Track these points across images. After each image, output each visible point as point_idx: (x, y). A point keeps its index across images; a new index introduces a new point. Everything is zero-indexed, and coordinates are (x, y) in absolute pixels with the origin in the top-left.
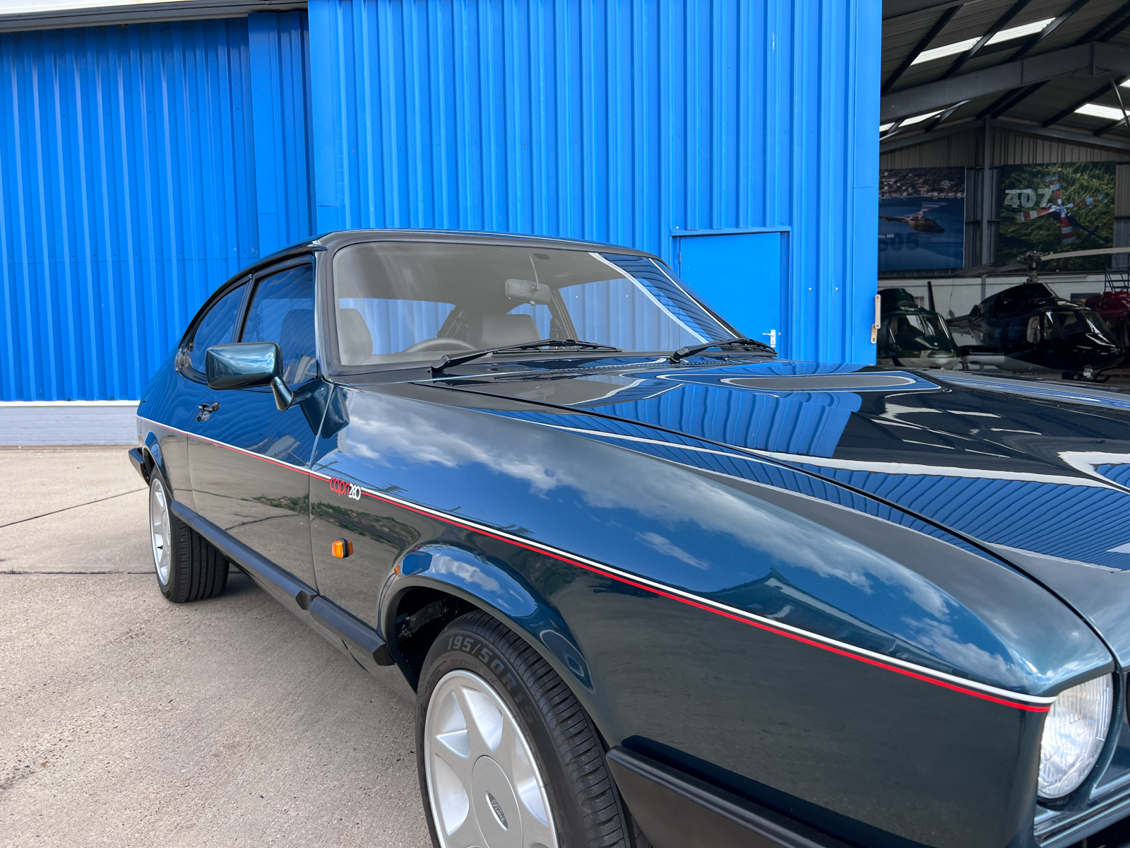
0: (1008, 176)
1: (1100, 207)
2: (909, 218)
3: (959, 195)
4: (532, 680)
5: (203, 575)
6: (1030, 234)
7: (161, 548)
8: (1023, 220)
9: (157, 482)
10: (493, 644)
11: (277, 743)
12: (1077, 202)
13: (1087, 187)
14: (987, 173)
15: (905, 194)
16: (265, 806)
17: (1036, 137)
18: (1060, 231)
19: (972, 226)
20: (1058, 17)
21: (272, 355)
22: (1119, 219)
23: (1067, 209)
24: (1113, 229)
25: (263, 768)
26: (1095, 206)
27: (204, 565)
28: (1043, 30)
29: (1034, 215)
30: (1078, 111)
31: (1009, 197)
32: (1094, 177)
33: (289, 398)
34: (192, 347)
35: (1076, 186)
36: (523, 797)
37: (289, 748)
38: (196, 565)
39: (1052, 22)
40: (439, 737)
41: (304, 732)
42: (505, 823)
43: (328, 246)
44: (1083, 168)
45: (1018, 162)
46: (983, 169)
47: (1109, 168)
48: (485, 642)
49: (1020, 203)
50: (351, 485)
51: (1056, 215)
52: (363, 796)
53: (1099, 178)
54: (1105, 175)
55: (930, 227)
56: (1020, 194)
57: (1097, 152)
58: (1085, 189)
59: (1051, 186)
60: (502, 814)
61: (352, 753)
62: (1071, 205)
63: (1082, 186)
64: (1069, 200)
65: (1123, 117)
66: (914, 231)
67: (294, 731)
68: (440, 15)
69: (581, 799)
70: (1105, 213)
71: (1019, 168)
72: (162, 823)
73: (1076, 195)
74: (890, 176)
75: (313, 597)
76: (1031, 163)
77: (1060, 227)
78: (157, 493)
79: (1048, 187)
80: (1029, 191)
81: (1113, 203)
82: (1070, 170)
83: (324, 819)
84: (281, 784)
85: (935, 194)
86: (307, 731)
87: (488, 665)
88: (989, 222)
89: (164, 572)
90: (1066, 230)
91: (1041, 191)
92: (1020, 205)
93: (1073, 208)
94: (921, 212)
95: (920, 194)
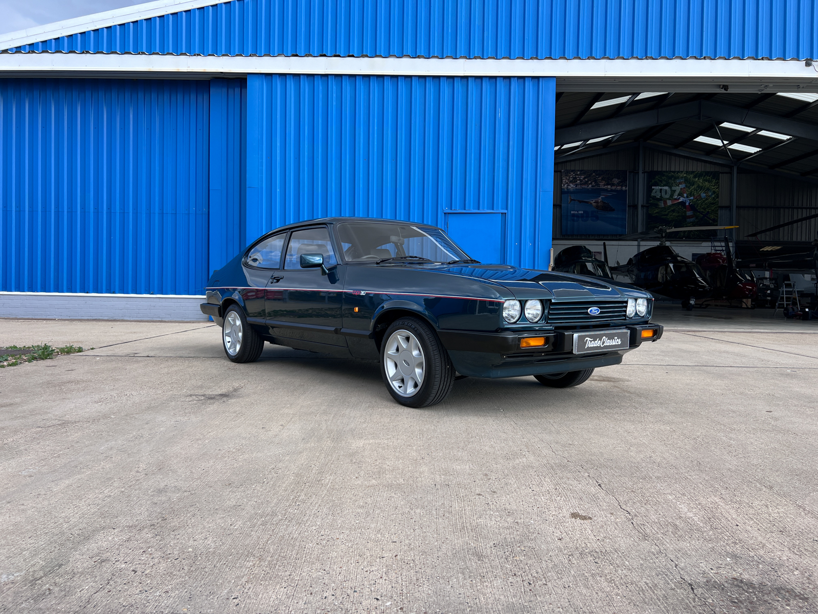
0: (654, 178)
1: (710, 200)
2: (593, 202)
3: (624, 188)
4: (418, 326)
6: (667, 215)
7: (229, 342)
8: (663, 206)
9: (233, 313)
10: (408, 321)
12: (696, 196)
13: (702, 187)
14: (641, 175)
15: (590, 186)
17: (671, 154)
18: (686, 214)
19: (631, 208)
22: (721, 207)
23: (690, 200)
24: (718, 214)
26: (707, 199)
29: (669, 203)
30: (695, 140)
31: (654, 191)
32: (705, 180)
33: (327, 271)
35: (695, 186)
40: (388, 352)
42: (409, 365)
43: (334, 223)
44: (699, 175)
45: (660, 169)
46: (639, 172)
47: (715, 175)
49: (661, 195)
50: (361, 292)
51: (683, 203)
53: (709, 181)
54: (713, 180)
55: (606, 208)
56: (661, 190)
57: (708, 165)
58: (700, 188)
59: (680, 185)
60: (408, 363)
62: (692, 198)
63: (699, 186)
64: (690, 194)
65: (723, 144)
66: (596, 210)
70: (713, 204)
71: (661, 173)
73: (695, 192)
75: (341, 329)
76: (668, 170)
77: (685, 212)
79: (678, 186)
80: (666, 188)
81: (718, 197)
82: (692, 176)
85: (609, 187)
88: (642, 206)
89: (232, 350)
90: (689, 213)
93: (693, 200)
94: (600, 198)
95: (599, 186)
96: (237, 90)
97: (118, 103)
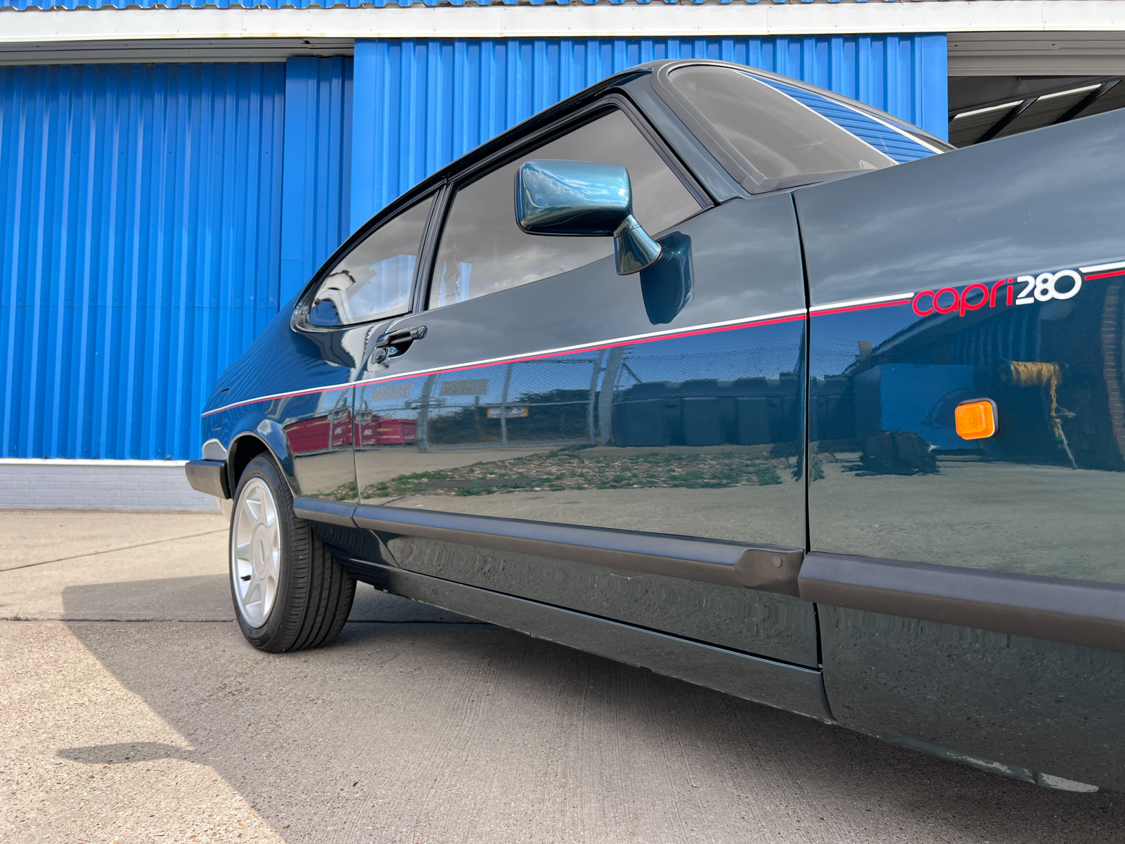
7: (247, 578)
9: (257, 485)
50: (1024, 278)
68: (493, 64)
75: (798, 556)
78: (248, 502)
96: (336, 83)
97: (117, 113)
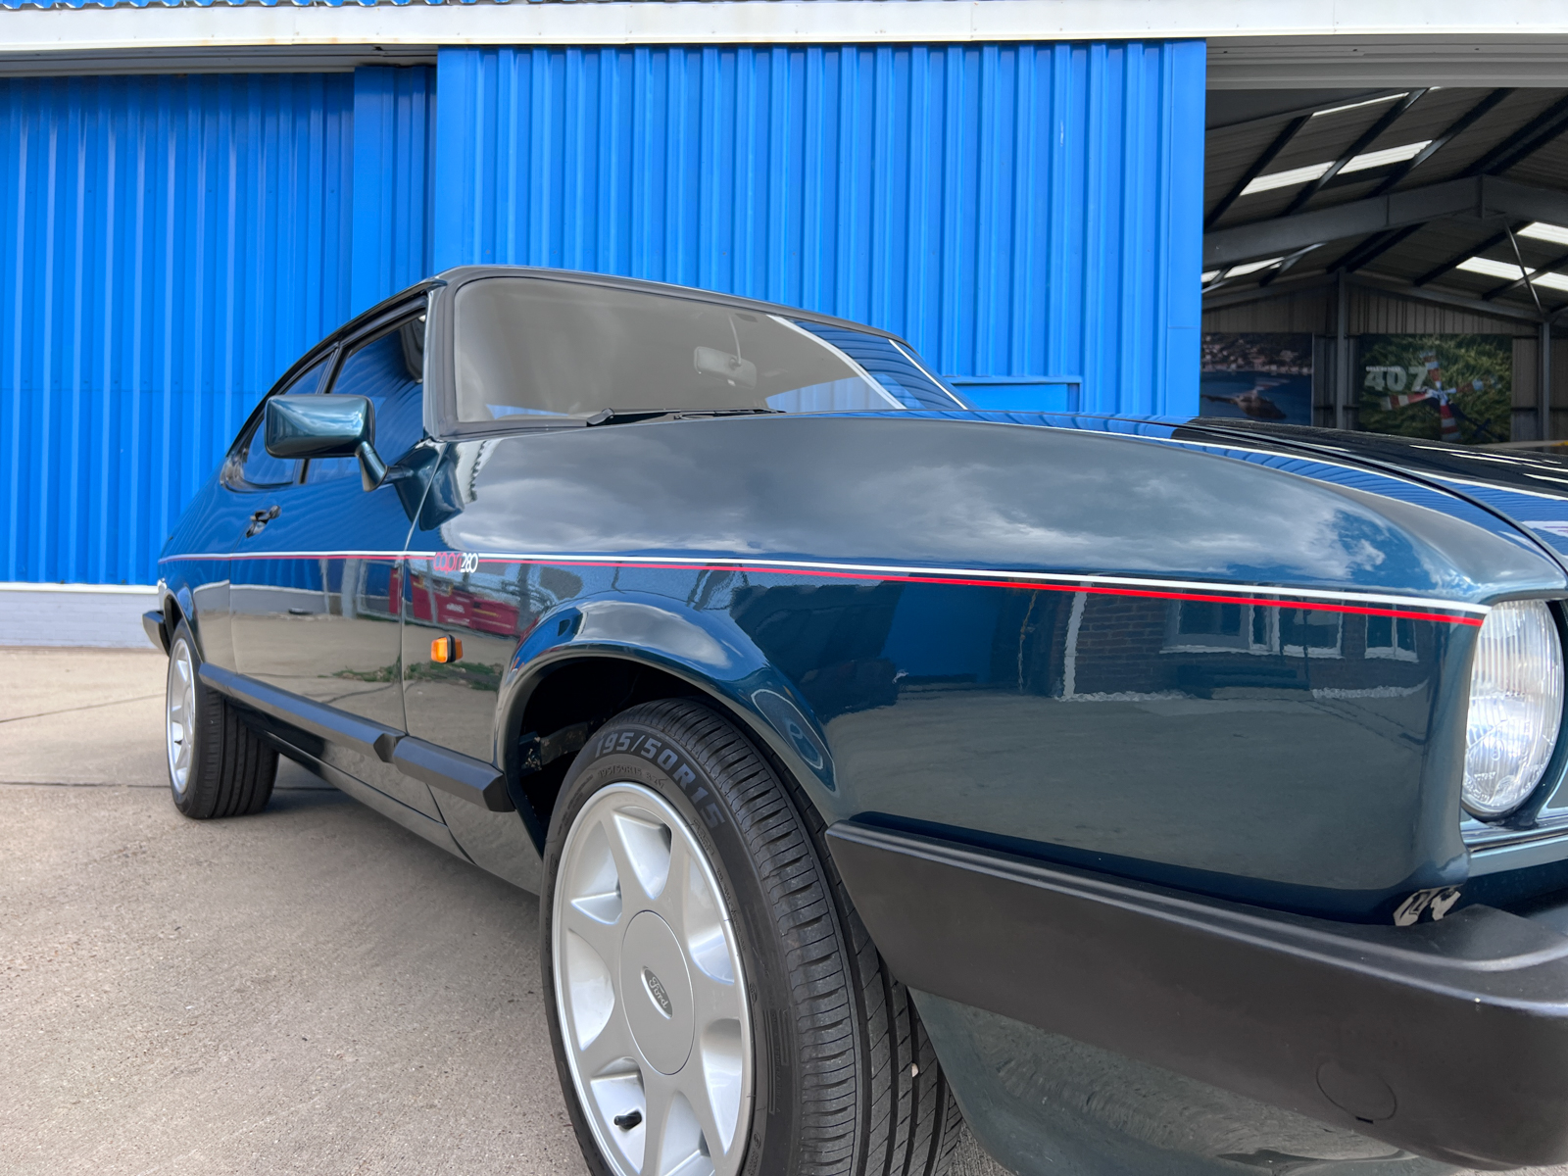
0: (1370, 348)
1: (1493, 394)
2: (1239, 399)
3: (1305, 371)
4: (718, 769)
5: (239, 777)
6: (1398, 426)
7: (179, 743)
8: (1389, 406)
9: (182, 645)
10: (663, 731)
11: (332, 978)
12: (1461, 385)
13: (1474, 367)
14: (1342, 343)
15: (1233, 366)
16: (309, 1050)
17: (1406, 298)
18: (1440, 424)
19: (1322, 411)
20: (1435, 139)
21: (360, 415)
22: (1518, 410)
23: (1448, 395)
24: (1509, 424)
25: (308, 1007)
26: (1486, 393)
27: (241, 760)
28: (1416, 157)
29: (1404, 401)
30: (1460, 267)
31: (1370, 377)
32: (1480, 353)
33: (381, 472)
34: (246, 454)
35: (1460, 365)
36: (696, 957)
37: (349, 984)
38: (230, 759)
39: (1428, 147)
40: (574, 902)
41: (372, 966)
42: (668, 1009)
43: (449, 281)
44: (1468, 342)
45: (1382, 331)
46: (1337, 337)
47: (1503, 343)
48: (650, 730)
49: (1386, 384)
50: (465, 554)
51: (1433, 402)
52: (457, 1040)
53: (1490, 355)
54: (1498, 352)
55: (1267, 412)
56: (1385, 374)
57: (1487, 321)
58: (1471, 369)
59: (1427, 364)
60: (665, 997)
61: (442, 992)
62: (1453, 390)
63: (1467, 366)
64: (1450, 383)
65: (1522, 276)
67: (358, 966)
68: (616, 79)
69: (784, 926)
70: (1498, 402)
71: (1385, 339)
72: (152, 1066)
73: (1460, 377)
74: (1213, 342)
75: (398, 739)
76: (1399, 331)
77: (1439, 420)
78: (180, 663)
79: (1423, 364)
80: (1397, 370)
81: (1509, 389)
82: (1452, 344)
83: (396, 1066)
84: (335, 1025)
85: (1274, 368)
86: (377, 965)
87: (654, 761)
88: (1346, 408)
89: (181, 776)
90: (1447, 422)
91: (1412, 370)
92: (1386, 388)
93: (1455, 394)
94: (1255, 391)
95: (1253, 367)
